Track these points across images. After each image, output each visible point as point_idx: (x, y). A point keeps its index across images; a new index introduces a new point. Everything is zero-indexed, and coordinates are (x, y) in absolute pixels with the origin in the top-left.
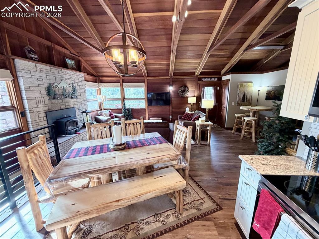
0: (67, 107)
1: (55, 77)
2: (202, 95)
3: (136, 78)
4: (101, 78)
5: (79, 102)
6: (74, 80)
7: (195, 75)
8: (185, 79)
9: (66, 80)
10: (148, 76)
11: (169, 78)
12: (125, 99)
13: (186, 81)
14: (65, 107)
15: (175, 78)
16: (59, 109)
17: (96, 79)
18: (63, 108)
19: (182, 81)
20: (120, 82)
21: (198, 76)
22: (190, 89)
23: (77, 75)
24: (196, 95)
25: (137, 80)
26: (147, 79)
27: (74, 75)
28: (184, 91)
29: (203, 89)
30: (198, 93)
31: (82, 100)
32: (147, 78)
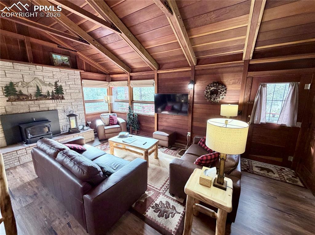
0: (42, 109)
1: (22, 75)
2: (256, 100)
3: (145, 74)
4: (111, 76)
5: (66, 103)
6: (60, 78)
7: (242, 60)
8: (220, 70)
9: (43, 78)
10: (159, 69)
11: (191, 69)
12: (133, 101)
13: (222, 73)
14: (39, 109)
15: (200, 68)
16: (28, 111)
17: (106, 77)
18: (35, 111)
19: (214, 73)
20: (127, 80)
21: (249, 60)
22: (229, 88)
23: (66, 72)
24: (241, 100)
25: (146, 75)
26: (158, 74)
27: (60, 73)
28: (215, 93)
29: (259, 89)
30: (247, 97)
31: (74, 101)
32: (158, 72)
